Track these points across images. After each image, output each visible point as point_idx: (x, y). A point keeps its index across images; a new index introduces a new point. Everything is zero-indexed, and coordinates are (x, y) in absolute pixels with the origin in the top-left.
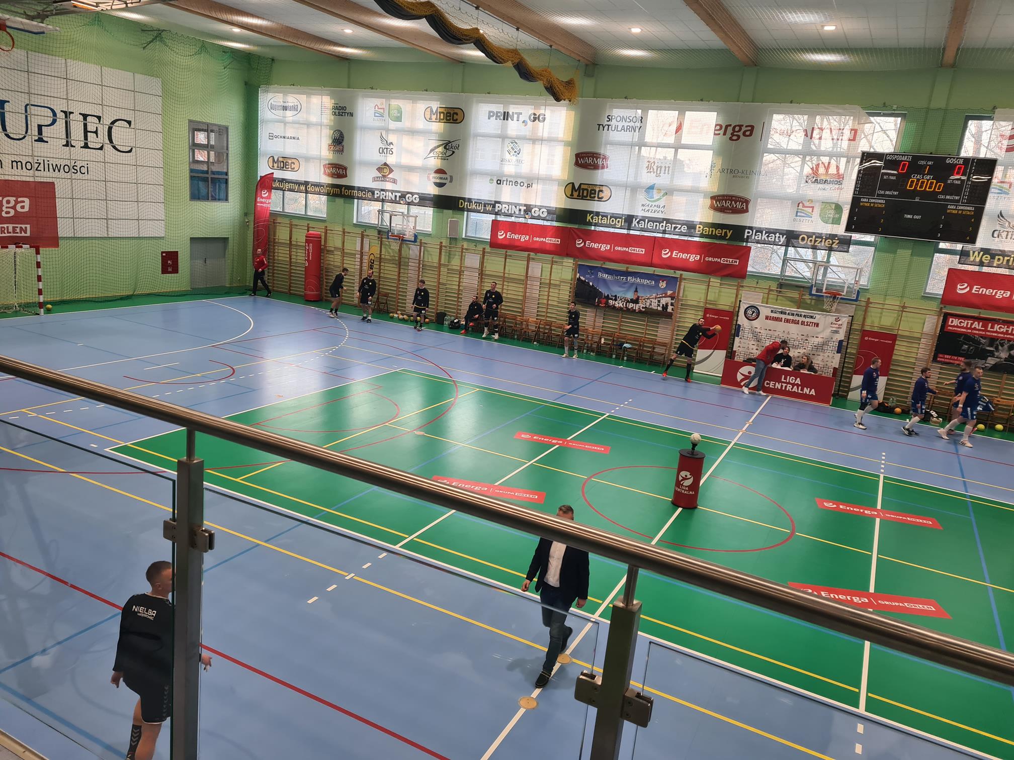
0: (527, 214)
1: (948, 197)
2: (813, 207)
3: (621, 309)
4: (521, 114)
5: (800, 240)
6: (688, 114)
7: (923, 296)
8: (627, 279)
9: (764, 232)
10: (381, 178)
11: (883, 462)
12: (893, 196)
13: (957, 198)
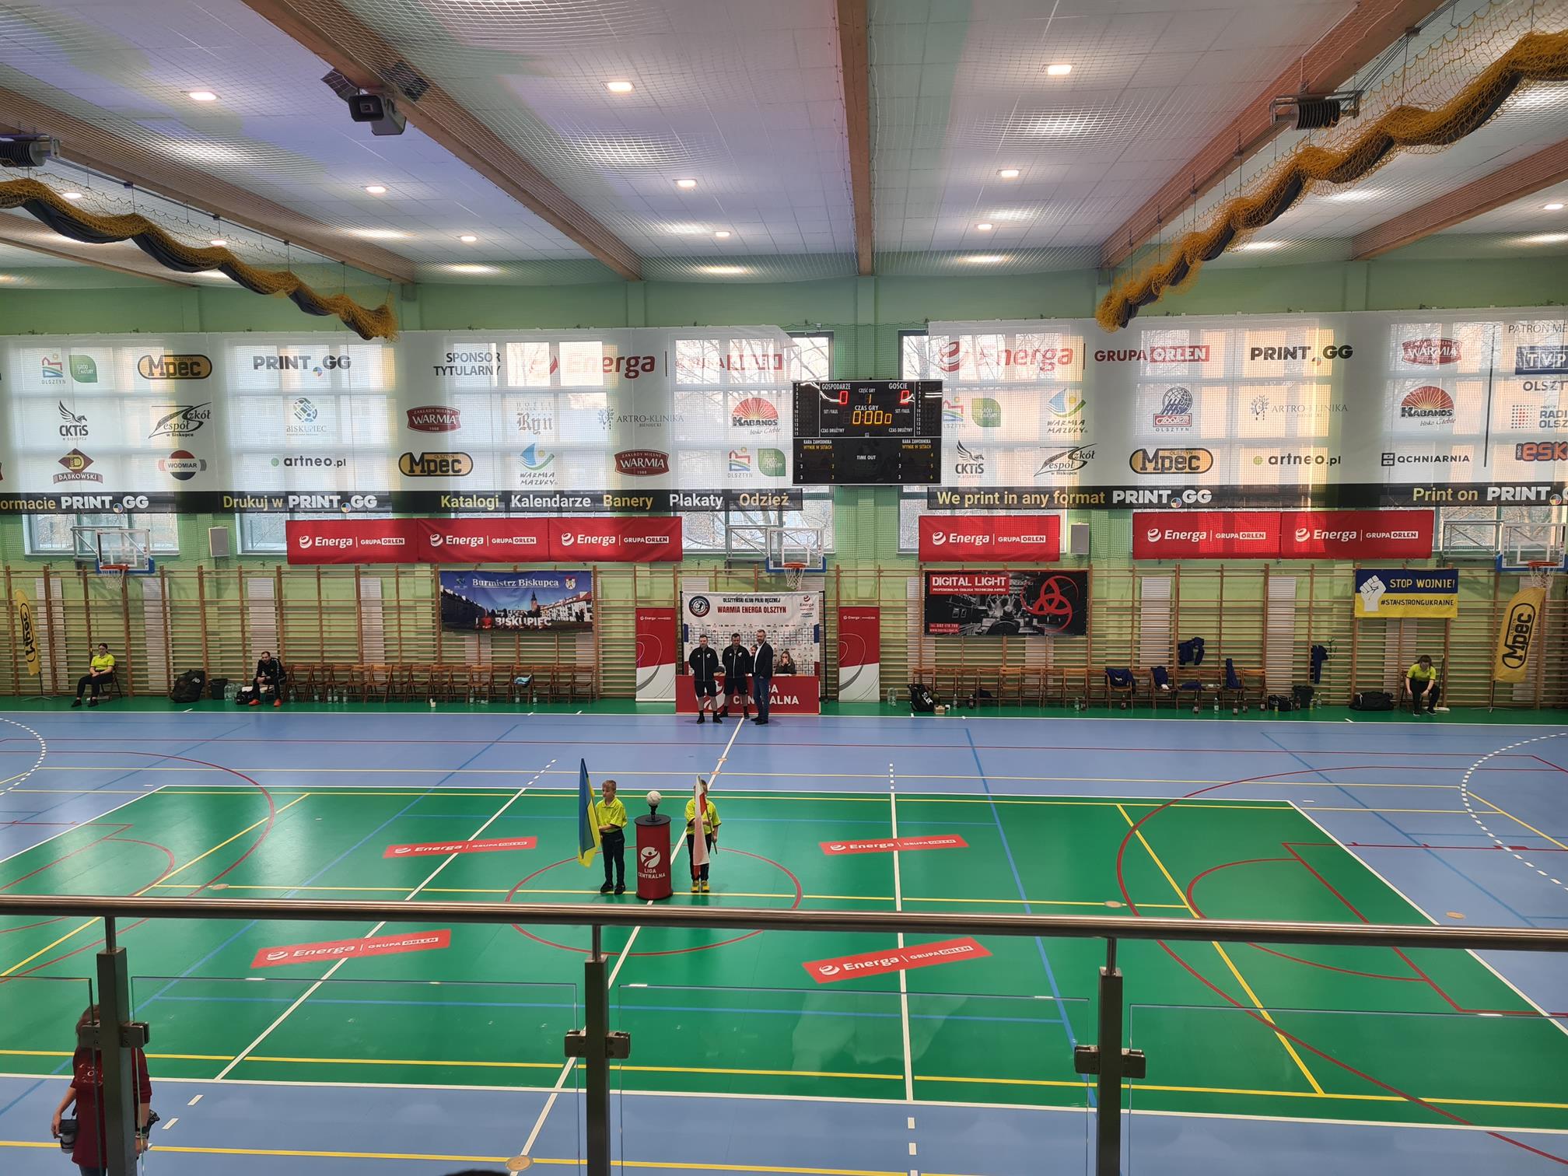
0: (344, 506)
1: (900, 430)
2: (749, 457)
3: (516, 628)
4: (309, 358)
5: (741, 501)
6: (564, 346)
7: (898, 555)
8: (517, 584)
9: (694, 495)
11: (892, 776)
12: (838, 434)
13: (909, 430)
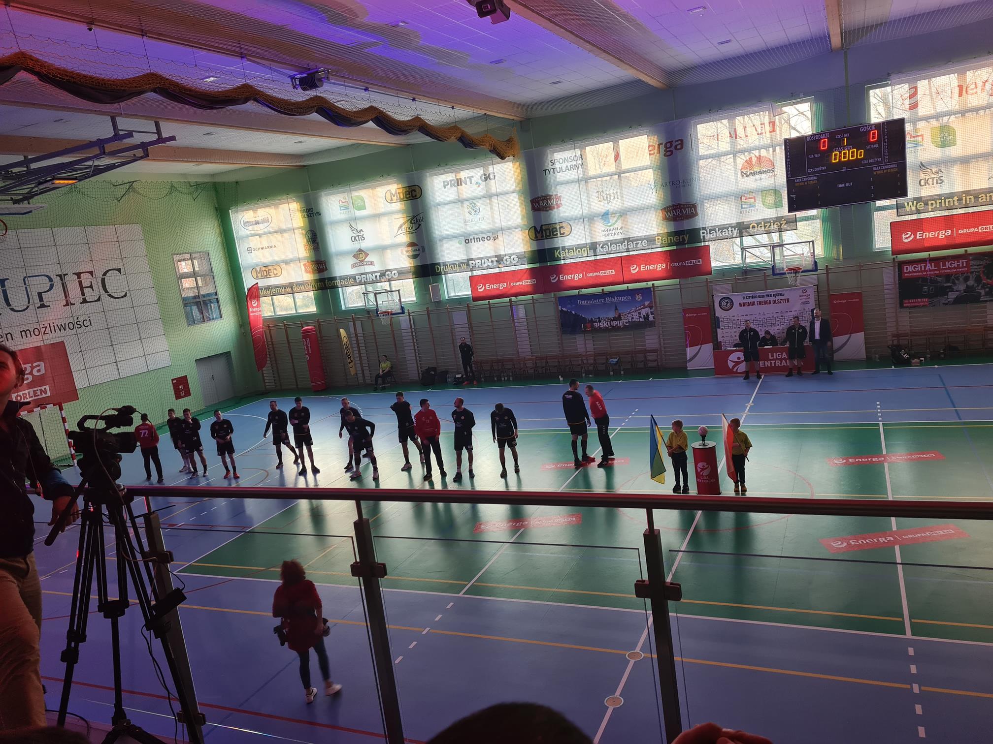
0: (500, 264)
1: (871, 161)
2: (754, 198)
3: (606, 329)
4: (473, 177)
5: (751, 229)
6: (622, 142)
8: (605, 300)
9: (717, 229)
10: (359, 263)
11: (879, 411)
12: (822, 171)
13: (879, 160)
